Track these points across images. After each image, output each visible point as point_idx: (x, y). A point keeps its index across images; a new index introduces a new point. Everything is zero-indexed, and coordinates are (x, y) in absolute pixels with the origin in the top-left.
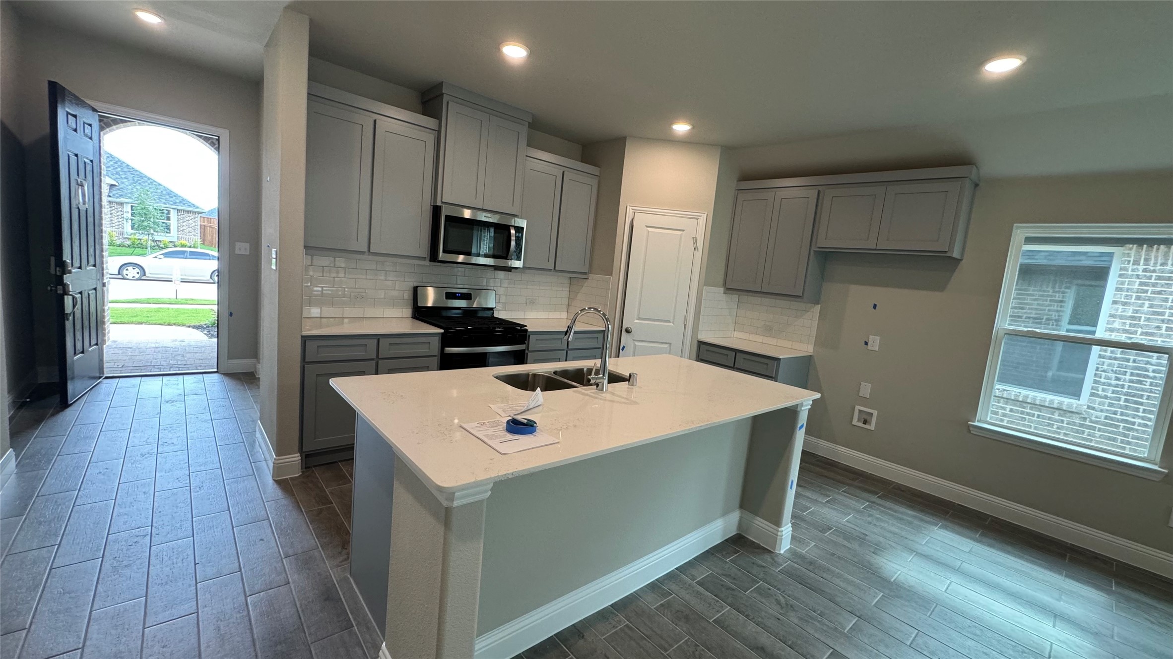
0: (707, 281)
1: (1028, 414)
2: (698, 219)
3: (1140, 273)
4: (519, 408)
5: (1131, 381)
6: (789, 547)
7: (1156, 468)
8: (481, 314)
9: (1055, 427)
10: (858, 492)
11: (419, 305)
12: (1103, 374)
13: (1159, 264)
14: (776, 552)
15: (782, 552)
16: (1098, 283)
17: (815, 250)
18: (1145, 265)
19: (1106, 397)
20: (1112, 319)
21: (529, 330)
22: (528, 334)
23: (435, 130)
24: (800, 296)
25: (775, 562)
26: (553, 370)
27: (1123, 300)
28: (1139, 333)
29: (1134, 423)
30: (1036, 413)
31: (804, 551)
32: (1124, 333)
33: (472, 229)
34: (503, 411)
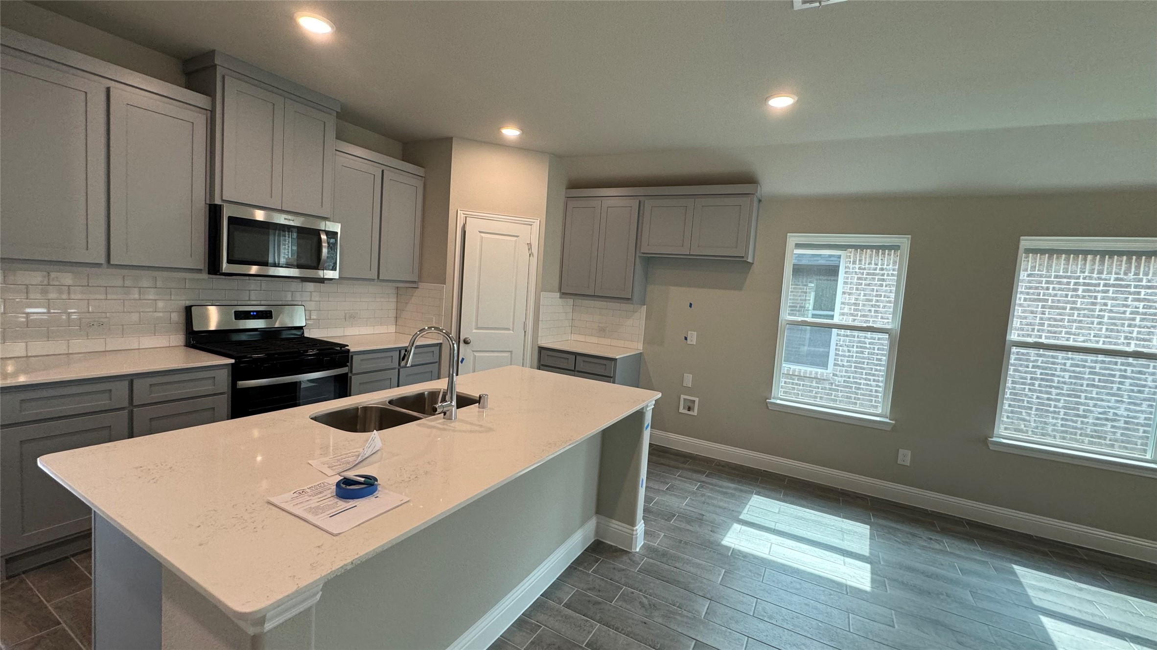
0: (543, 287)
1: (797, 384)
2: (531, 225)
3: (857, 270)
4: (350, 459)
5: (857, 352)
6: (643, 543)
7: (887, 420)
8: (285, 335)
9: (814, 392)
10: (690, 474)
11: (196, 328)
12: (841, 348)
13: (867, 264)
14: (633, 551)
15: (638, 550)
16: (833, 278)
17: (640, 255)
18: (859, 264)
19: (843, 366)
20: (843, 306)
21: (352, 350)
22: (350, 354)
23: (207, 110)
24: (628, 299)
25: (634, 562)
26: (388, 400)
27: (848, 291)
28: (859, 315)
29: (860, 384)
30: (802, 383)
31: (655, 544)
32: (851, 316)
33: (268, 234)
34: (329, 467)
